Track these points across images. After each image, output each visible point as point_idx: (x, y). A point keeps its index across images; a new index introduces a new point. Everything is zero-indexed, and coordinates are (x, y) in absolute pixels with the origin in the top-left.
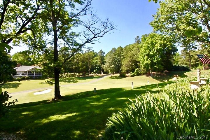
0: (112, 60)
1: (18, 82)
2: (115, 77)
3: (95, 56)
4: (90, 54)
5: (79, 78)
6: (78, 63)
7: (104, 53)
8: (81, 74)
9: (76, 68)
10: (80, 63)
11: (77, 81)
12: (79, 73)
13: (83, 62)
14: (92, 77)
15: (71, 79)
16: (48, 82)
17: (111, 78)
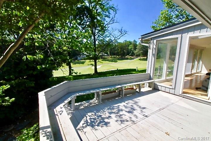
0: (142, 47)
1: (84, 61)
2: (143, 59)
3: (131, 44)
4: (126, 43)
5: (119, 59)
6: (118, 50)
7: (136, 42)
8: (120, 56)
9: (117, 52)
10: (120, 50)
11: (117, 61)
12: (119, 56)
13: (121, 48)
14: (127, 59)
15: (114, 60)
16: (91, 64)
17: (140, 60)
